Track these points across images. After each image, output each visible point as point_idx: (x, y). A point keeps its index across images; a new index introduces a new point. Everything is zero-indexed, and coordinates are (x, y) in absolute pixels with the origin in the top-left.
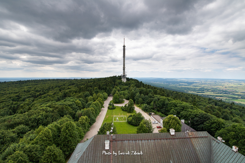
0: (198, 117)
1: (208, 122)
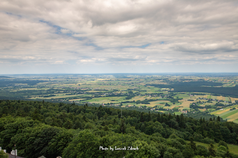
0: (39, 137)
1: (54, 139)
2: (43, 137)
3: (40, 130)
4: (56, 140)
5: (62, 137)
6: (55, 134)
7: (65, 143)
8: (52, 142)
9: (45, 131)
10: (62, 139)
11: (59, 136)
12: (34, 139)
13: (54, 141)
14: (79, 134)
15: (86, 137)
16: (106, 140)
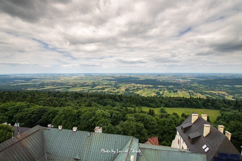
0: (35, 114)
1: (45, 114)
2: (38, 114)
3: (35, 109)
4: (47, 115)
5: (51, 113)
6: (46, 111)
7: (53, 116)
8: (44, 116)
9: (39, 110)
10: (51, 114)
11: (49, 112)
12: (31, 115)
13: (46, 115)
14: (63, 109)
15: (67, 111)
16: (80, 111)
